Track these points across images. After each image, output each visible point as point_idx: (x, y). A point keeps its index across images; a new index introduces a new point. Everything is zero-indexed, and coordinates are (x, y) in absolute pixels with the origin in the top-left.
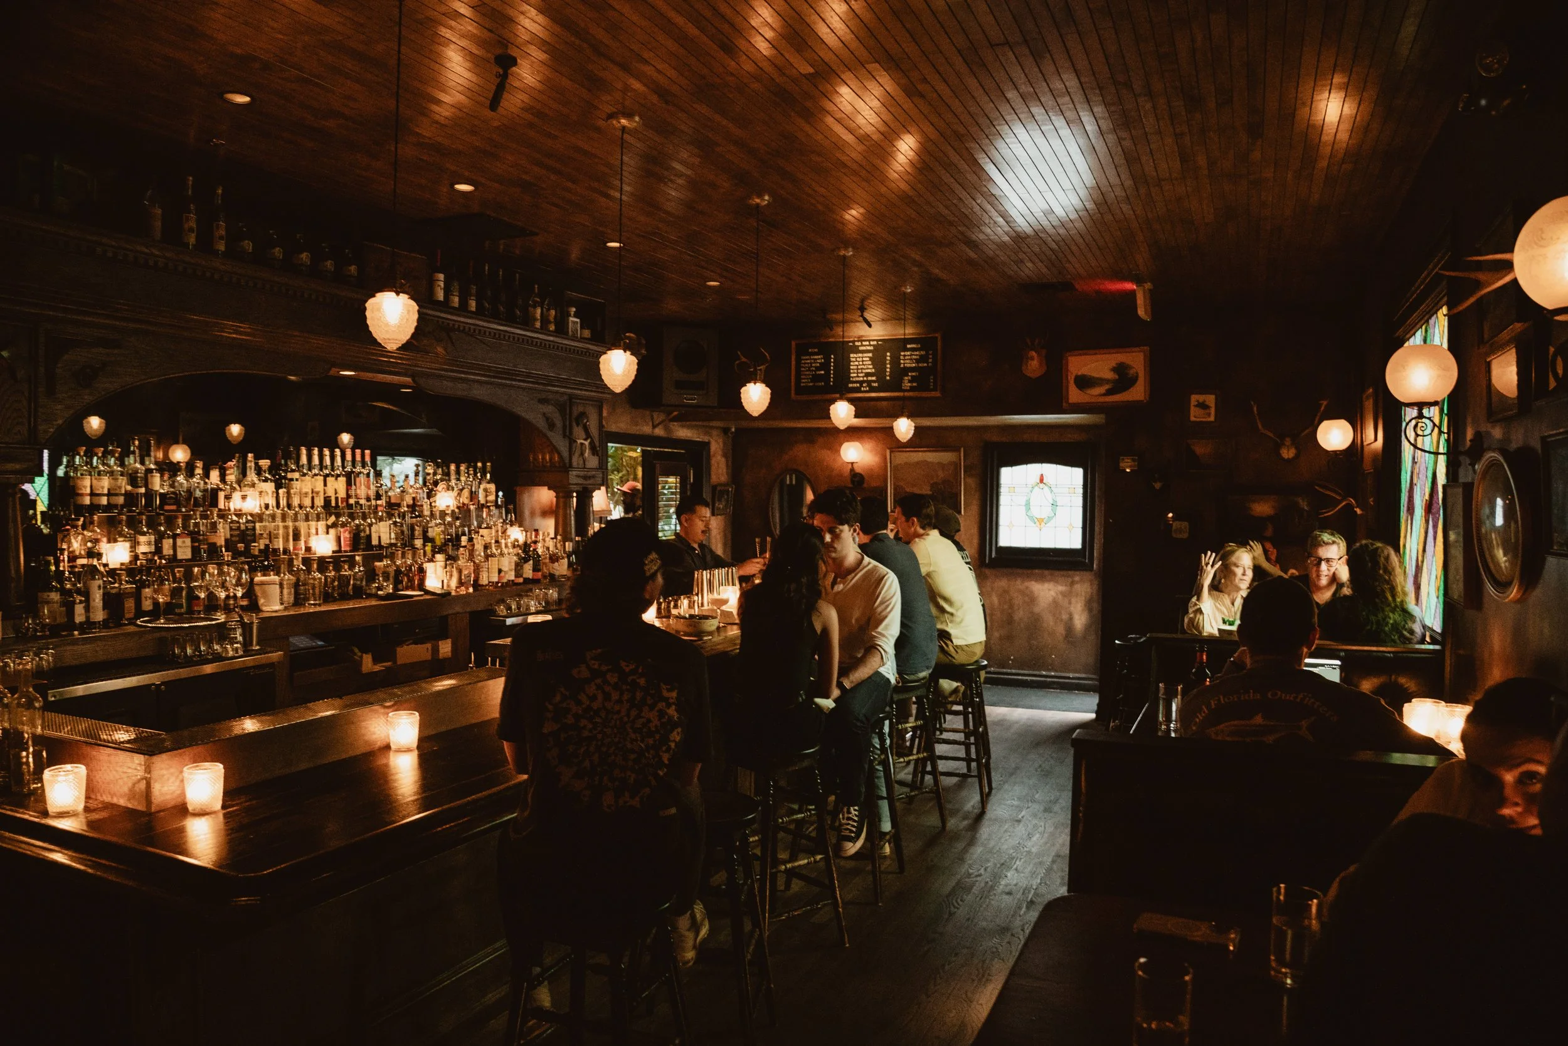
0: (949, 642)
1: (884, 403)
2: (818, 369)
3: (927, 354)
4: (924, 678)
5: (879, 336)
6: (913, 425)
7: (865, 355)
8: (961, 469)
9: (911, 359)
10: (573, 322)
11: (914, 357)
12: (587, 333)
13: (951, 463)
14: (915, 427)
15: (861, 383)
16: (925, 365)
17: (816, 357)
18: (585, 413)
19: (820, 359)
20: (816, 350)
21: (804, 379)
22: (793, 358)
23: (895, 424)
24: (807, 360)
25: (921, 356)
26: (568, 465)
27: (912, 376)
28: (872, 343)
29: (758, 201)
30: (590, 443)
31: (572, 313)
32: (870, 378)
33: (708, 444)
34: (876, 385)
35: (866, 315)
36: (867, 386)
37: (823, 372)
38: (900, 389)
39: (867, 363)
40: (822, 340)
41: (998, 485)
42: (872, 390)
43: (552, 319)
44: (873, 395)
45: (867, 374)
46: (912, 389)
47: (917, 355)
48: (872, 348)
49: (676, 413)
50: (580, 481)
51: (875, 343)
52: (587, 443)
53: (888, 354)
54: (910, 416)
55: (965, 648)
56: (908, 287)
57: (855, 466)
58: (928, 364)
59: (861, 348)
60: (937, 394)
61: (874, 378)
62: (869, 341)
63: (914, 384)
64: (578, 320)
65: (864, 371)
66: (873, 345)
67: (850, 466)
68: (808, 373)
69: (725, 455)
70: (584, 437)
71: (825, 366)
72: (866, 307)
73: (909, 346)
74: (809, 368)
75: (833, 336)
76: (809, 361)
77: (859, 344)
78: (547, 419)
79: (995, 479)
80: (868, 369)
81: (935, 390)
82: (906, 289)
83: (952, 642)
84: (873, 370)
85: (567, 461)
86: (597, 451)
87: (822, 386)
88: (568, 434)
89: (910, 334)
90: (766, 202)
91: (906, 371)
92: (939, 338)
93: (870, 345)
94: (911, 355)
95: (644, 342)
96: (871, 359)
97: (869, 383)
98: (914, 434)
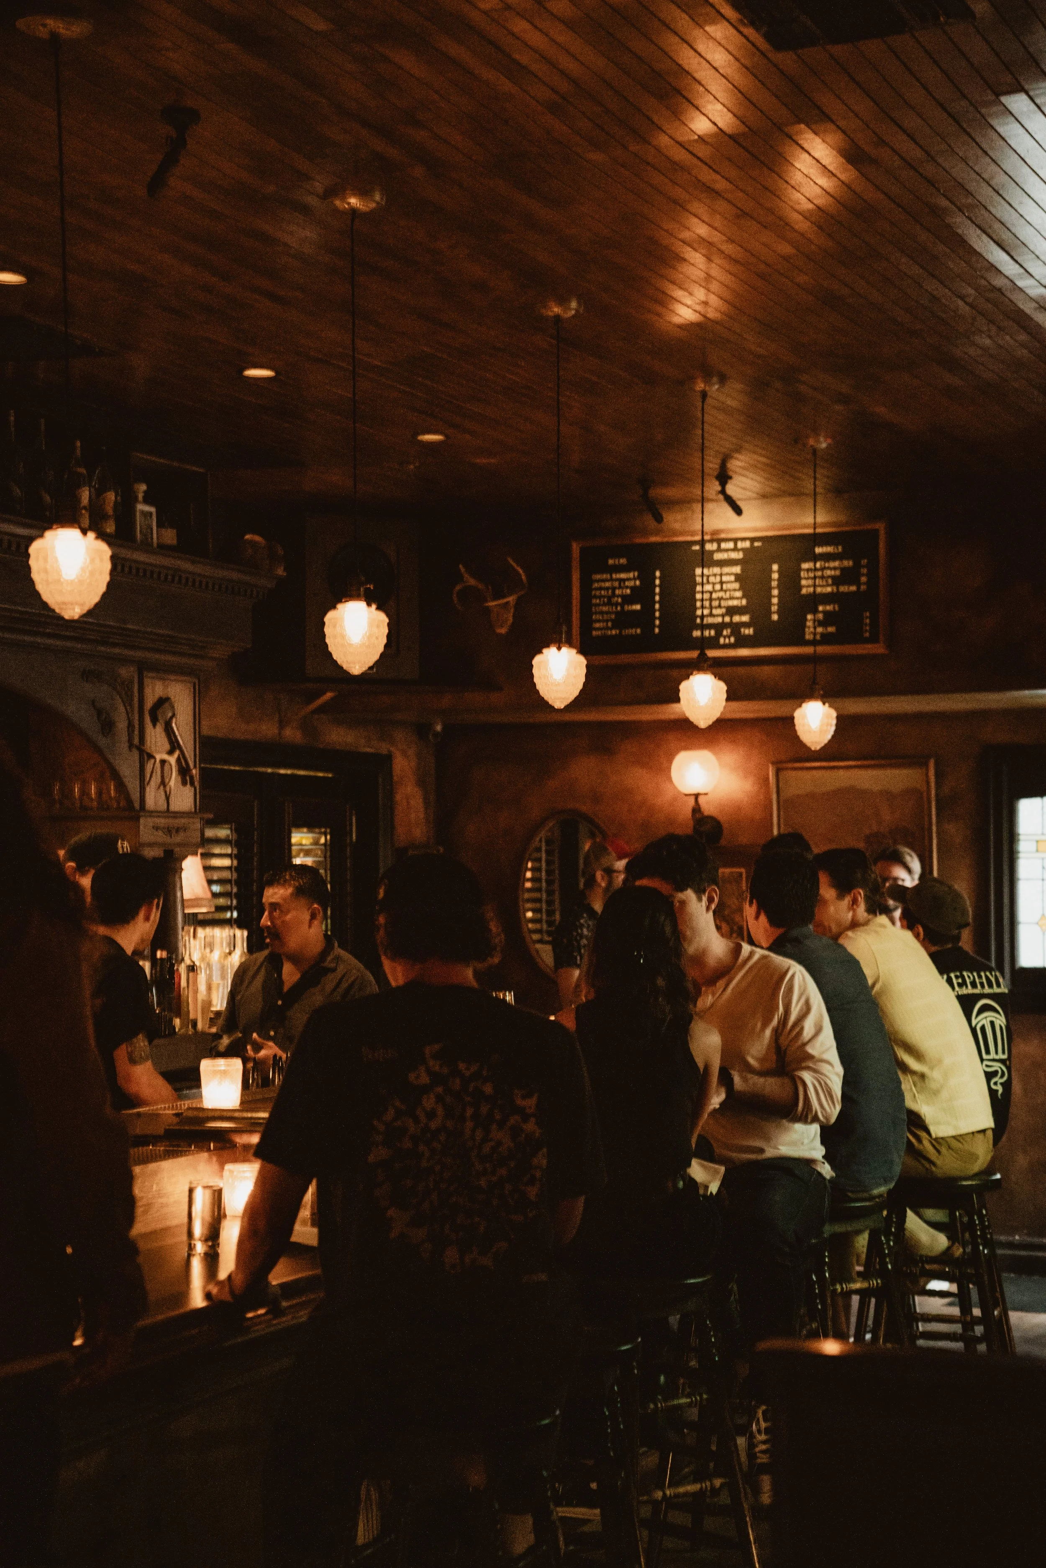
0: (923, 1134)
1: (766, 671)
2: (627, 600)
3: (857, 565)
4: (880, 1196)
5: (756, 530)
6: (834, 714)
7: (726, 570)
8: (930, 803)
9: (822, 577)
10: (143, 513)
11: (829, 573)
12: (170, 536)
13: (909, 792)
14: (838, 718)
15: (719, 628)
16: (853, 588)
17: (623, 576)
18: (168, 699)
19: (631, 579)
20: (623, 561)
21: (599, 621)
22: (576, 577)
23: (798, 714)
24: (604, 581)
25: (843, 570)
26: (137, 805)
27: (825, 613)
28: (740, 545)
29: (557, 310)
30: (178, 760)
31: (140, 496)
32: (737, 619)
33: (388, 759)
34: (749, 631)
35: (730, 489)
36: (732, 634)
37: (638, 607)
38: (800, 641)
39: (730, 586)
40: (639, 540)
41: (1012, 837)
42: (742, 642)
43: (109, 509)
44: (744, 652)
45: (731, 611)
46: (826, 639)
47: (835, 568)
48: (739, 555)
49: (329, 695)
50: (160, 837)
51: (747, 544)
52: (172, 760)
53: (775, 567)
54: (825, 698)
55: (955, 1144)
56: (822, 439)
57: (701, 800)
58: (859, 585)
59: (718, 556)
60: (878, 649)
61: (745, 618)
62: (735, 540)
63: (831, 629)
64: (153, 510)
65: (723, 603)
66: (743, 550)
67: (692, 802)
68: (605, 609)
69: (421, 782)
70: (167, 747)
71: (643, 594)
72: (730, 473)
73: (818, 550)
74: (609, 598)
75: (657, 532)
76: (607, 584)
77: (714, 546)
78: (99, 712)
79: (1005, 826)
80: (732, 598)
81: (874, 639)
82: (818, 442)
83: (928, 1132)
84: (744, 602)
85: (135, 796)
86: (192, 778)
87: (637, 635)
88: (136, 741)
89: (824, 525)
90: (573, 312)
91: (814, 600)
92: (882, 533)
93: (735, 549)
94: (823, 569)
95: (281, 552)
96: (738, 578)
97: (736, 628)
98: (836, 731)
